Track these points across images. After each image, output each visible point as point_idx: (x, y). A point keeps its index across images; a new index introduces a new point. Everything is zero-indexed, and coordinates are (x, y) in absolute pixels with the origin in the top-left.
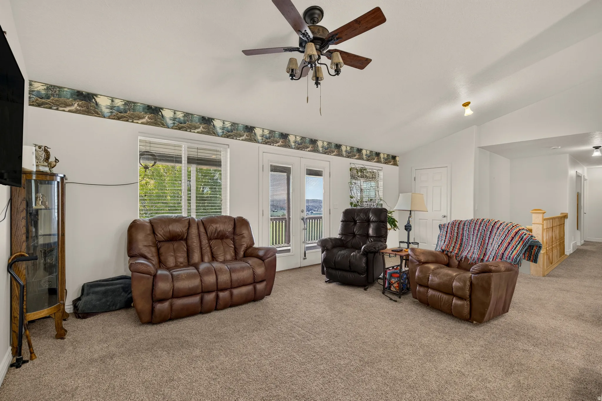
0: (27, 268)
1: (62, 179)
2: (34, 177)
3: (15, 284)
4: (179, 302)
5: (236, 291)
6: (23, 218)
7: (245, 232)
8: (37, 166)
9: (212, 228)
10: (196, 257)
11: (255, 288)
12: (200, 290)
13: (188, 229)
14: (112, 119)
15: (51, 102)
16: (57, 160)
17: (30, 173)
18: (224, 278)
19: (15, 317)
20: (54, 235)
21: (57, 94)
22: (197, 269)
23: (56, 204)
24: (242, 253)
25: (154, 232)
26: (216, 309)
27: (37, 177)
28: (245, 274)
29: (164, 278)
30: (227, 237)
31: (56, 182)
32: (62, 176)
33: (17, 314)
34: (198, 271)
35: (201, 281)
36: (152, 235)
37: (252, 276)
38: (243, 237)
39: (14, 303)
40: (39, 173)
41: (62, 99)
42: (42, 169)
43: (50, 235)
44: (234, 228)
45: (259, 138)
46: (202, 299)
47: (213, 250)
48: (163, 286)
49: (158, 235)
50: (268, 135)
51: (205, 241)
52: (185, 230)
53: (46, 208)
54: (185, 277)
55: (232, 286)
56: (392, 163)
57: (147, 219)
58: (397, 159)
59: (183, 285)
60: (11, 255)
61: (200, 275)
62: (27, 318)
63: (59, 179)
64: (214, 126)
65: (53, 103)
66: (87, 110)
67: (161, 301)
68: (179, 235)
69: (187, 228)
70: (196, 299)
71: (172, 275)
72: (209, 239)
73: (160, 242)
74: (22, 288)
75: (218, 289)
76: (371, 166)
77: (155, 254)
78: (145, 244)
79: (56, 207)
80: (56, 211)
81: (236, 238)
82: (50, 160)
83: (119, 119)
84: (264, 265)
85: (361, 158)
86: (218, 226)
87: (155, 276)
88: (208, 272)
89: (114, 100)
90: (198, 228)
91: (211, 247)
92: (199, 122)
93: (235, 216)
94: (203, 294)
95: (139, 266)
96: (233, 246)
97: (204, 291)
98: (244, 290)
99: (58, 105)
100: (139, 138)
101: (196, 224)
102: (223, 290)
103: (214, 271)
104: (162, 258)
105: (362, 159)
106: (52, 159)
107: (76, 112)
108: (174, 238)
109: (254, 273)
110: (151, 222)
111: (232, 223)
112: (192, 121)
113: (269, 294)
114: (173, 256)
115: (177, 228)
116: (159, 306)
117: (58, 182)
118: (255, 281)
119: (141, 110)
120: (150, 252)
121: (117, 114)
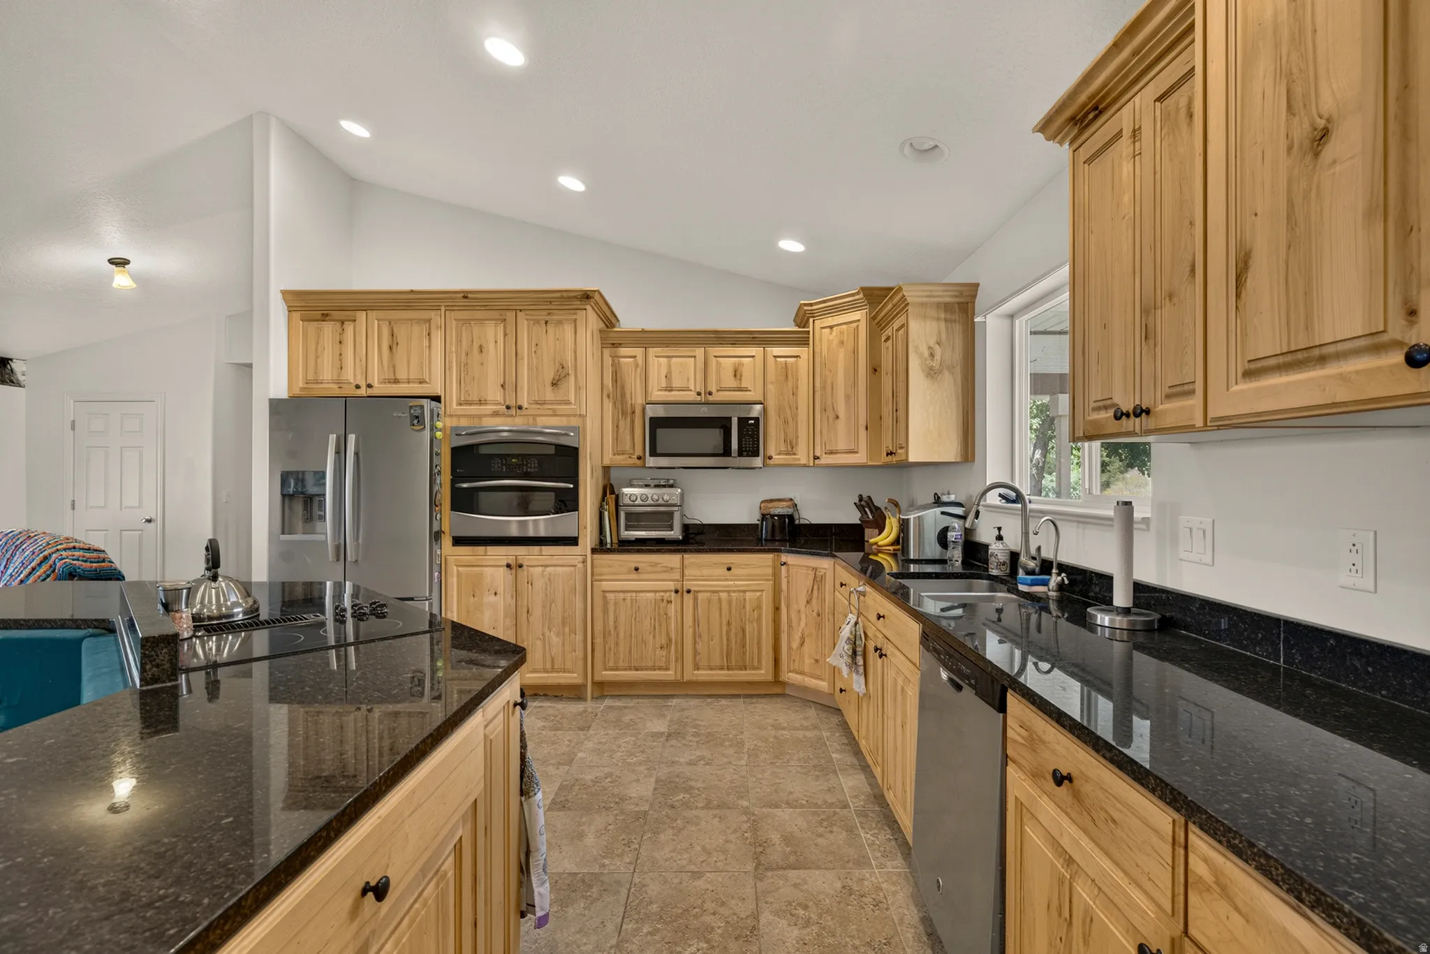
58: (19, 366)
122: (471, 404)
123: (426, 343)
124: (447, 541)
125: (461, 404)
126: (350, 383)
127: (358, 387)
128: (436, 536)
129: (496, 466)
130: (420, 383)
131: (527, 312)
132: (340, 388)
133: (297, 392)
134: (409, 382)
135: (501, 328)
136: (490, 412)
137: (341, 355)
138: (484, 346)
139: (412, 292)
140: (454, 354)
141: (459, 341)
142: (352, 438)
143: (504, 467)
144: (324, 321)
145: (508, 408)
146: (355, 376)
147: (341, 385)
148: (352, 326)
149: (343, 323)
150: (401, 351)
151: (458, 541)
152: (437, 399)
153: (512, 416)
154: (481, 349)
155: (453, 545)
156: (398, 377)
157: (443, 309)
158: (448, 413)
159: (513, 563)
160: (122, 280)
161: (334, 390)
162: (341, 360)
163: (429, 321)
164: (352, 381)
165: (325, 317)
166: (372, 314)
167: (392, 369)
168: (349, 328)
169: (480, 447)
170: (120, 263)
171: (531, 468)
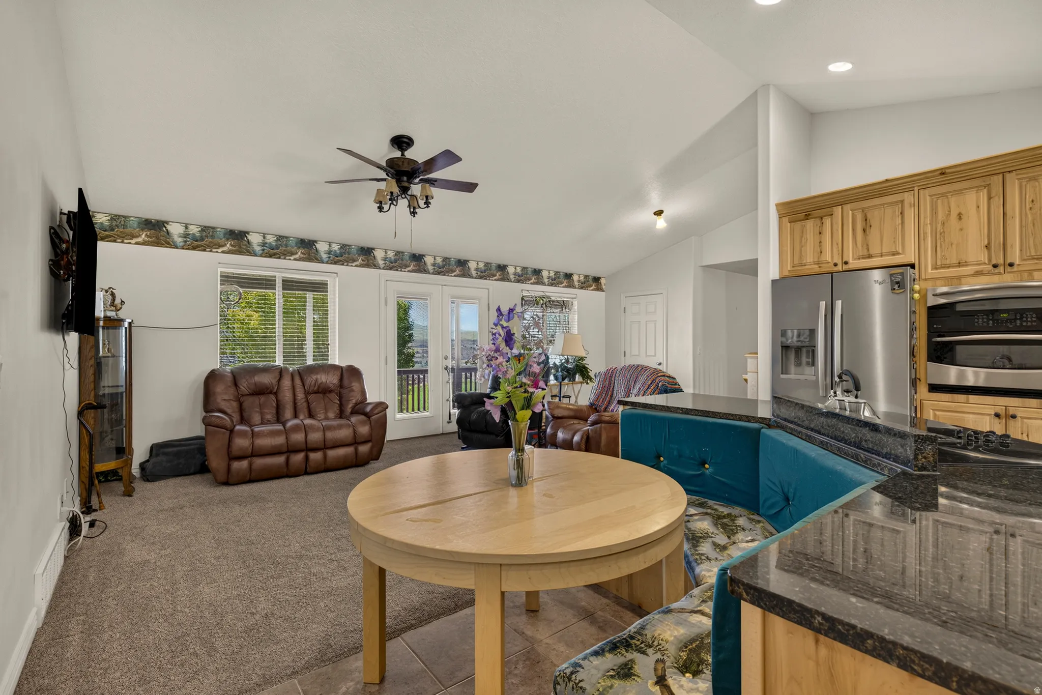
0: (95, 418)
1: (130, 324)
2: (101, 323)
3: (85, 432)
4: (259, 462)
5: (331, 453)
6: (91, 366)
7: (355, 385)
8: (105, 311)
9: (310, 380)
10: (288, 413)
11: (356, 450)
12: (285, 449)
13: (279, 380)
14: (186, 249)
15: (115, 234)
16: (122, 302)
17: (98, 319)
18: (315, 437)
19: (83, 467)
20: (122, 386)
21: (122, 225)
22: (284, 426)
23: (124, 351)
24: (349, 410)
25: (236, 384)
26: (306, 473)
27: (104, 323)
28: (344, 433)
29: (243, 434)
30: (331, 391)
31: (124, 328)
32: (130, 321)
33: (86, 464)
34: (284, 428)
35: (287, 438)
36: (234, 388)
37: (352, 434)
38: (353, 391)
39: (82, 454)
40: (107, 319)
41: (128, 230)
42: (109, 314)
43: (118, 386)
44: (341, 379)
45: (381, 263)
46: (288, 460)
47: (312, 406)
48: (241, 443)
49: (242, 387)
50: (393, 258)
51: (300, 395)
52: (274, 382)
53: (113, 356)
54: (268, 434)
55: (325, 446)
56: (594, 287)
57: (228, 369)
58: (603, 281)
59: (265, 442)
60: (80, 403)
61: (287, 432)
62: (96, 468)
63: (126, 325)
64: (316, 250)
65: (118, 235)
66: (157, 241)
67: (240, 458)
68: (267, 388)
69: (278, 378)
70: (281, 459)
71: (252, 430)
72: (307, 393)
73: (243, 395)
74: (91, 437)
75: (308, 448)
76: (557, 293)
77: (237, 410)
78: (226, 397)
79: (124, 355)
80: (124, 359)
81: (344, 391)
82: (116, 303)
83: (194, 248)
84: (368, 422)
85: (540, 282)
86: (319, 377)
87: (232, 431)
88: (296, 428)
89: (189, 226)
90: (293, 380)
91: (308, 403)
92: (296, 246)
93: (343, 364)
94: (288, 454)
95: (213, 419)
96: (338, 402)
97: (291, 450)
98: (341, 451)
99: (123, 237)
100: (220, 270)
101: (290, 375)
102: (315, 450)
103: (303, 428)
104: (245, 415)
105: (543, 284)
106: (118, 301)
107: (144, 243)
108: (260, 391)
109: (355, 432)
110: (232, 372)
111: (339, 373)
112: (286, 246)
113: (377, 458)
114: (257, 412)
115: (266, 379)
116: (236, 465)
117: (126, 328)
118: (355, 442)
119: (222, 236)
120: (231, 407)
121: (192, 243)
122: (949, 267)
123: (899, 221)
124: (923, 389)
125: (936, 269)
126: (829, 263)
127: (836, 265)
128: (914, 383)
129: (980, 322)
130: (894, 255)
131: (1019, 172)
132: (820, 267)
133: (786, 273)
134: (882, 256)
135: (983, 195)
136: (972, 272)
137: (820, 242)
138: (963, 212)
139: (887, 180)
140: (929, 225)
141: (934, 212)
142: (839, 304)
143: (991, 322)
144: (807, 219)
145: (995, 266)
146: (832, 257)
147: (820, 265)
148: (830, 219)
149: (822, 218)
150: (874, 233)
151: (935, 388)
152: (913, 266)
153: (1000, 273)
154: (960, 216)
155: (929, 391)
156: (871, 252)
157: (916, 189)
158: (923, 277)
159: (1002, 413)
160: (661, 223)
161: (816, 269)
162: (820, 246)
163: (902, 202)
164: (830, 261)
165: (807, 217)
166: (847, 207)
167: (865, 247)
168: (827, 221)
169: (958, 305)
170: (659, 213)
171: (1027, 321)
